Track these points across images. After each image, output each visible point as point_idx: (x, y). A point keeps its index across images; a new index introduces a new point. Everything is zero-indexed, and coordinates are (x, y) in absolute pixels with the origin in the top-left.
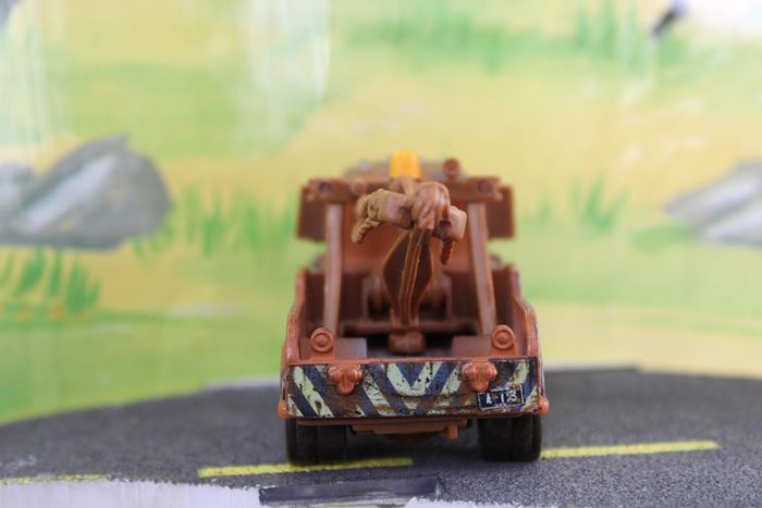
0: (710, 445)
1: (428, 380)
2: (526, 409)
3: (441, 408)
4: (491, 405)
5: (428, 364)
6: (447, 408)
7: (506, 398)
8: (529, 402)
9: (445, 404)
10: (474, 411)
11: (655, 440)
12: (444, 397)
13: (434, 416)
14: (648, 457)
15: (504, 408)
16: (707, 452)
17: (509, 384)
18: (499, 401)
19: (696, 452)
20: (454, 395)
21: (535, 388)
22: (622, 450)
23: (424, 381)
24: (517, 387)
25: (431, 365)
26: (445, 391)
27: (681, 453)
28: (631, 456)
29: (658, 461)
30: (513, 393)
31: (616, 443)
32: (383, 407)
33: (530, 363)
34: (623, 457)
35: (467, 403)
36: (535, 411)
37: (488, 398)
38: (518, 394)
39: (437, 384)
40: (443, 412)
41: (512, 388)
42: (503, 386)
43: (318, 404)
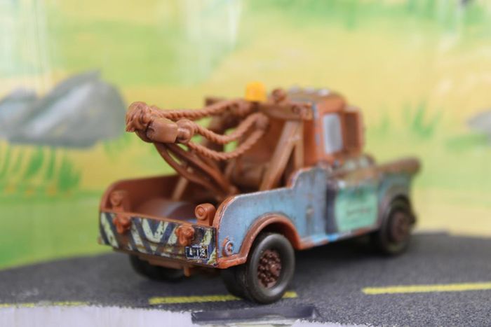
1: (161, 233)
2: (210, 263)
3: (167, 253)
4: (191, 256)
5: (161, 223)
6: (171, 254)
7: (200, 253)
8: (211, 258)
9: (169, 250)
10: (184, 259)
12: (170, 246)
13: (164, 257)
15: (198, 260)
17: (201, 244)
18: (195, 254)
20: (174, 245)
21: (215, 250)
22: (440, 288)
23: (159, 233)
24: (205, 247)
25: (163, 223)
26: (169, 242)
30: (203, 250)
31: (436, 282)
32: (140, 246)
33: (213, 231)
35: (180, 252)
36: (215, 265)
37: (191, 251)
38: (206, 251)
39: (166, 237)
40: (168, 256)
41: (203, 247)
42: (198, 244)
43: (111, 238)
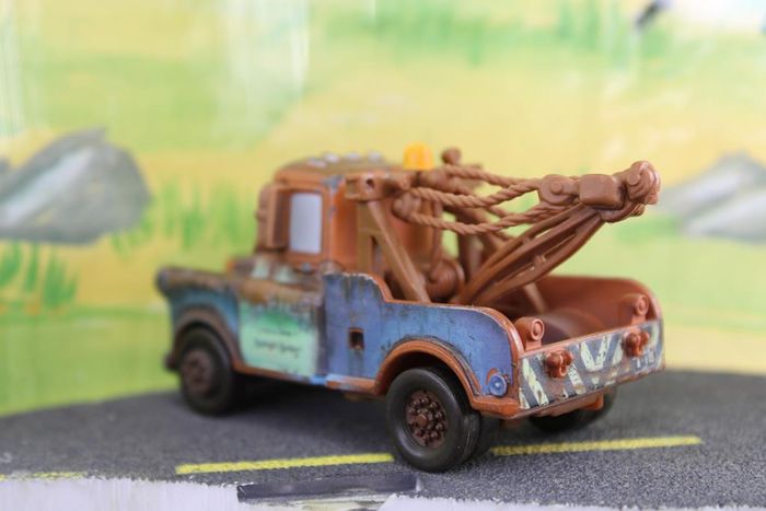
0: (693, 440)
1: (604, 354)
3: (612, 379)
11: (638, 436)
12: (614, 367)
14: (630, 452)
16: (689, 448)
19: (678, 447)
20: (620, 364)
25: (606, 338)
26: (614, 362)
27: (664, 448)
28: (613, 451)
29: (641, 456)
32: (578, 386)
34: (606, 452)
39: (609, 357)
43: (539, 393)
